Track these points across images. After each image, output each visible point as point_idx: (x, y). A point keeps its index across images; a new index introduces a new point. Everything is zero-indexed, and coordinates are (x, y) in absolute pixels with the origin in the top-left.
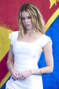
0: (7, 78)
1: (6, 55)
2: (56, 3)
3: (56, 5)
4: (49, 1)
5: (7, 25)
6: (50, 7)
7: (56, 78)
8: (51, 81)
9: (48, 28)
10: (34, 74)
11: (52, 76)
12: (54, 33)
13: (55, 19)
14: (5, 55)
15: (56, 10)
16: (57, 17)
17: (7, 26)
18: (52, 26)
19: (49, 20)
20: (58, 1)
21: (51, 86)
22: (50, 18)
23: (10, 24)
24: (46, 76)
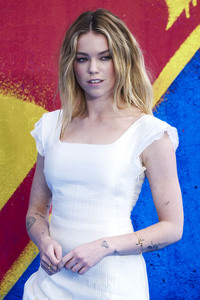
0: (22, 265)
1: (18, 189)
2: (187, 10)
3: (188, 16)
4: (165, 3)
5: (23, 87)
6: (169, 26)
7: (192, 266)
8: (175, 275)
9: (163, 97)
10: (116, 253)
11: (177, 258)
12: (182, 114)
13: (186, 63)
14: (15, 190)
15: (188, 35)
16: (194, 58)
17: (20, 90)
18: (174, 87)
19: (164, 69)
20: (195, 4)
21: (174, 293)
22: (168, 61)
23: (31, 83)
24: (156, 260)
